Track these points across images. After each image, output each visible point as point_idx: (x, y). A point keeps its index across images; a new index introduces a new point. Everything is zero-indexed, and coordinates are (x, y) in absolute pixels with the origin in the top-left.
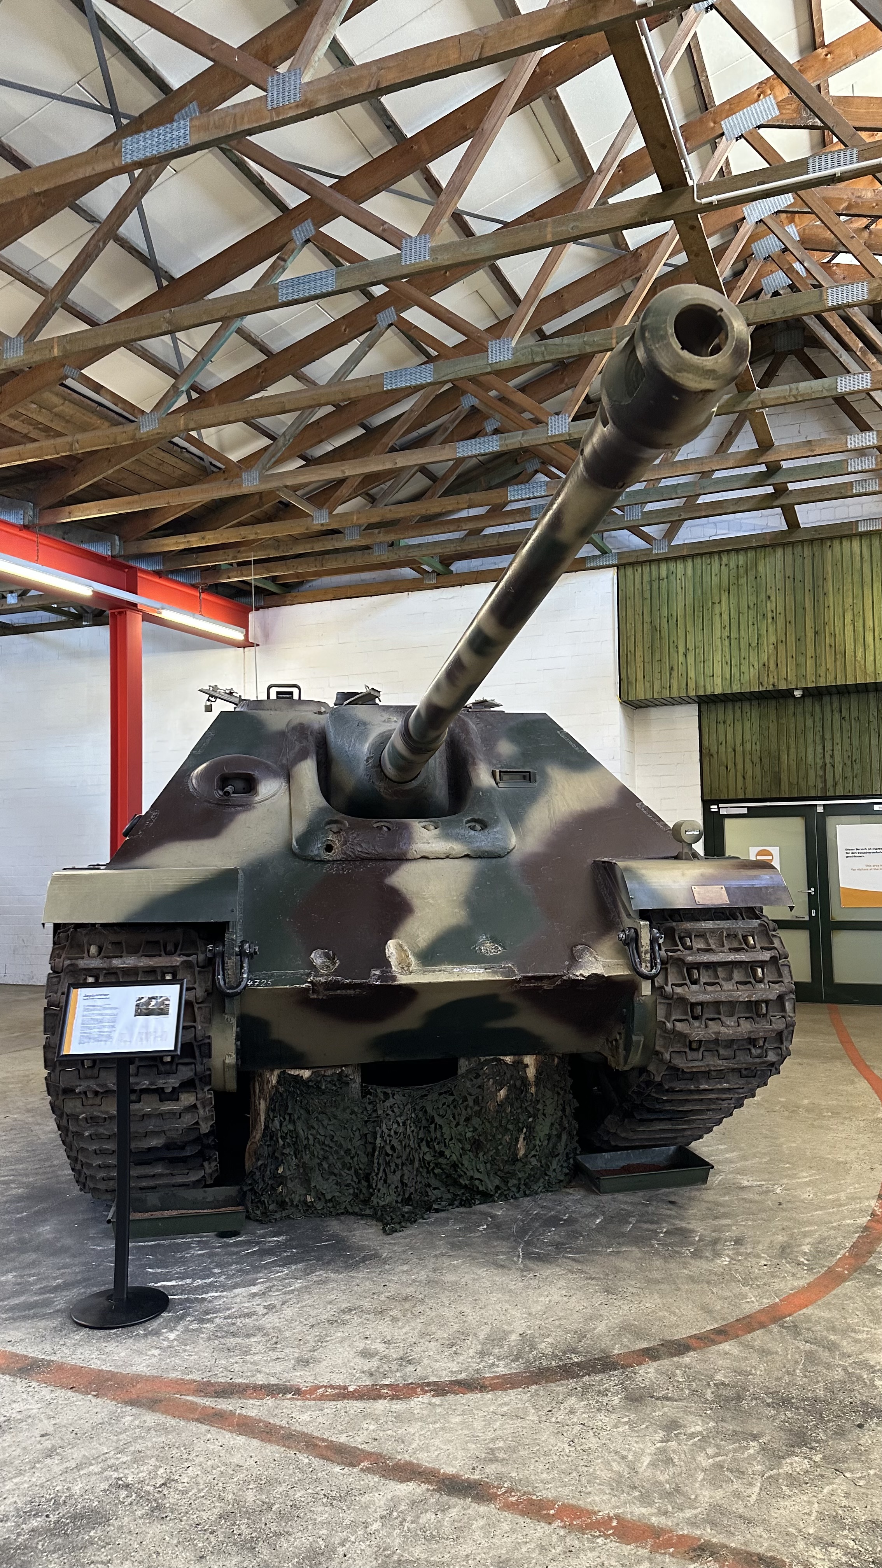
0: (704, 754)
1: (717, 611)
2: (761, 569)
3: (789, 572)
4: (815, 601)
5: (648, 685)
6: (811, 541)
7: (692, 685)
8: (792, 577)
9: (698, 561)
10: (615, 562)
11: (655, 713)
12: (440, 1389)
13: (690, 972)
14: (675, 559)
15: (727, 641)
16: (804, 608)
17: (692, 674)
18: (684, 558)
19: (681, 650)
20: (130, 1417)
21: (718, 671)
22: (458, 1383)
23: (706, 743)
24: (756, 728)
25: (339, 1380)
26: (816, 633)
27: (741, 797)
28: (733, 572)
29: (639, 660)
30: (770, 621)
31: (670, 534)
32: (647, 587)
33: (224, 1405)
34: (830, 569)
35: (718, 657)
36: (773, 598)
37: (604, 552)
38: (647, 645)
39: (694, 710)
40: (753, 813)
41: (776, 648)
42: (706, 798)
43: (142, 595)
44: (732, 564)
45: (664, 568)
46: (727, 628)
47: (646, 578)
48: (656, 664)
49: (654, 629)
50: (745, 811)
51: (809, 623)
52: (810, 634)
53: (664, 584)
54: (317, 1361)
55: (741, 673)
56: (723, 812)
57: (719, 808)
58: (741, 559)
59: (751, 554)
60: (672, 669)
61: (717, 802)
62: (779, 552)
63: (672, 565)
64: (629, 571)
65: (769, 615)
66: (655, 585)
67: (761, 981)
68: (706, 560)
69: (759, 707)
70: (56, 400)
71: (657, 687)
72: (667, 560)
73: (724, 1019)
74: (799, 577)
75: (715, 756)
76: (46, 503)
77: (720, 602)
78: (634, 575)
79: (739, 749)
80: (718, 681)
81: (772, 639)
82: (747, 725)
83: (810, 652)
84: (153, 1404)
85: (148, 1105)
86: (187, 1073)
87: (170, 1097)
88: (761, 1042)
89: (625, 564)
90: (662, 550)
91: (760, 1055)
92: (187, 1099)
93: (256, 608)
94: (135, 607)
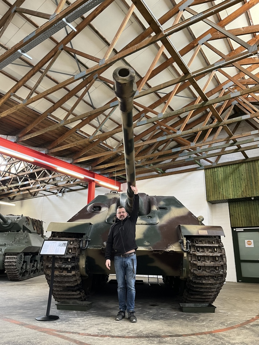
0: (231, 216)
1: (230, 179)
2: (240, 168)
3: (247, 168)
4: (254, 175)
5: (213, 197)
6: (252, 161)
7: (225, 197)
8: (248, 169)
9: (224, 167)
10: (204, 168)
11: (217, 205)
12: (113, 337)
13: (197, 248)
14: (218, 167)
15: (233, 186)
16: (252, 177)
17: (225, 194)
18: (220, 167)
19: (221, 188)
20: (39, 333)
21: (231, 193)
22: (118, 336)
23: (231, 212)
24: (244, 208)
25: (90, 333)
26: (255, 183)
27: (241, 226)
28: (233, 169)
29: (211, 191)
30: (243, 180)
31: (217, 160)
32: (212, 174)
33: (61, 334)
34: (257, 168)
35: (231, 190)
36: (243, 175)
37: (201, 166)
38: (213, 187)
39: (227, 204)
40: (245, 231)
41: (245, 187)
42: (232, 227)
43: (96, 178)
44: (233, 167)
45: (216, 169)
46: (233, 183)
47: (212, 171)
48: (215, 192)
49: (214, 183)
50: (243, 230)
51: (253, 181)
52: (254, 183)
53: (216, 173)
54: (87, 330)
55: (237, 193)
56: (237, 230)
57: (236, 229)
58: (235, 166)
59: (237, 165)
60: (219, 193)
61: (235, 228)
62: (244, 165)
63: (218, 169)
64: (207, 170)
65: (243, 179)
66: (214, 173)
67: (216, 252)
68: (226, 167)
69: (244, 203)
70: (76, 136)
71: (216, 197)
72: (216, 167)
73: (206, 261)
74: (250, 170)
75: (234, 216)
76: (75, 158)
77: (230, 176)
78: (209, 171)
79: (240, 214)
80: (231, 195)
81: (244, 185)
82: (241, 207)
83: (254, 187)
84: (45, 332)
85: (65, 273)
86: (73, 264)
87: (70, 272)
88: (217, 268)
89: (206, 169)
90: (215, 165)
91: (218, 272)
92: (73, 273)
93: (123, 183)
94: (94, 181)
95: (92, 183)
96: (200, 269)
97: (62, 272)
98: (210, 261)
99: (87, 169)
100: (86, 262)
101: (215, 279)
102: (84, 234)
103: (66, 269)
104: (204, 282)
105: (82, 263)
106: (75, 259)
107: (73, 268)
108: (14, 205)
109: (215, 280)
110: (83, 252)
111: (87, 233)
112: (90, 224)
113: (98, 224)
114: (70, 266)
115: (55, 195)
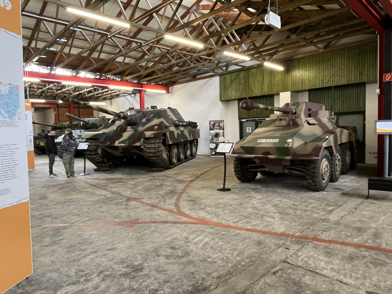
1: (234, 83)
2: (240, 75)
3: (244, 75)
5: (224, 97)
6: (248, 69)
7: (230, 98)
10: (218, 75)
11: (231, 102)
14: (228, 74)
15: (235, 89)
16: (246, 82)
17: (230, 95)
19: (228, 91)
26: (248, 87)
27: (245, 118)
28: (236, 76)
29: (222, 93)
30: (241, 85)
31: (226, 69)
34: (250, 74)
35: (234, 92)
36: (242, 80)
37: (216, 73)
38: (224, 90)
39: (237, 102)
40: (247, 121)
41: (242, 90)
42: (239, 118)
43: (143, 88)
44: (236, 74)
45: (226, 76)
46: (235, 86)
49: (225, 87)
57: (241, 120)
59: (238, 72)
60: (227, 94)
62: (243, 72)
66: (225, 79)
68: (231, 74)
72: (226, 74)
74: (246, 76)
75: (240, 110)
77: (234, 81)
78: (222, 77)
80: (234, 97)
83: (247, 91)
85: (92, 156)
86: (95, 153)
87: (94, 156)
89: (220, 75)
90: (225, 72)
91: (157, 154)
92: (96, 156)
93: (170, 86)
94: (142, 90)
95: (142, 91)
96: (149, 153)
99: (136, 82)
100: (102, 151)
102: (98, 139)
103: (92, 155)
104: (152, 159)
105: (100, 151)
106: (95, 150)
107: (95, 154)
109: (157, 158)
110: (99, 147)
111: (100, 138)
112: (103, 133)
113: (110, 132)
114: (93, 153)
115: (130, 96)
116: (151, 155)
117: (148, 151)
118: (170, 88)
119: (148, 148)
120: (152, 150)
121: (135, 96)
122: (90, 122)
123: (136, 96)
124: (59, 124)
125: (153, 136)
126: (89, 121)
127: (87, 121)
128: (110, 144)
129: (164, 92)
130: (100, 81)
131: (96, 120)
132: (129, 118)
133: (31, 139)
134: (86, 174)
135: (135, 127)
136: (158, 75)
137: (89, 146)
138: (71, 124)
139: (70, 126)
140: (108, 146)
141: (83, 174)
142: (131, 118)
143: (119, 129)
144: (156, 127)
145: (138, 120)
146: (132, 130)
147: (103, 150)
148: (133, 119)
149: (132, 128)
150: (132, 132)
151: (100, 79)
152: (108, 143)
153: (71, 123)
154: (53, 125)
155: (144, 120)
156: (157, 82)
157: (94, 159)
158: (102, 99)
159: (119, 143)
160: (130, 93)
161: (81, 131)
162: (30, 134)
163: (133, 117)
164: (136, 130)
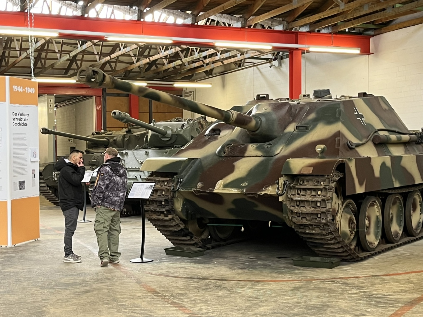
13: (298, 191)
67: (319, 195)
73: (306, 206)
85: (162, 217)
86: (167, 208)
87: (166, 215)
88: (319, 216)
91: (320, 221)
92: (170, 217)
93: (373, 36)
94: (297, 49)
95: (294, 52)
96: (299, 217)
97: (160, 216)
98: (310, 207)
99: (280, 28)
101: (321, 228)
102: (176, 174)
103: (162, 212)
104: (307, 231)
105: (179, 206)
106: (169, 202)
107: (169, 212)
108: (209, 86)
109: (320, 230)
110: (177, 194)
111: (182, 172)
112: (190, 160)
113: (206, 158)
114: (164, 210)
115: (269, 65)
116: (305, 221)
117: (296, 210)
118: (371, 39)
119: (296, 201)
120: (308, 209)
121: (280, 64)
122: (169, 132)
123: (283, 65)
124: (103, 135)
125: (310, 171)
126: (166, 128)
127: (161, 128)
128: (201, 188)
129: (357, 51)
130: (192, 29)
131: (183, 126)
132: (253, 123)
133: (33, 171)
134: (145, 259)
135: (266, 145)
136: (337, 8)
137: (155, 191)
138: (129, 135)
139: (126, 139)
140: (198, 191)
141: (139, 260)
142: (257, 123)
143: (226, 149)
144: (319, 148)
145: (276, 127)
146: (259, 153)
147: (187, 202)
148: (264, 125)
149: (258, 148)
150: (259, 159)
151: (192, 25)
152: (200, 185)
153: (129, 132)
154: (91, 137)
155: (291, 128)
156: (336, 25)
157: (166, 224)
158: (204, 74)
159: (226, 186)
160: (270, 56)
161: (147, 154)
162: (33, 159)
163: (263, 119)
164: (268, 155)
